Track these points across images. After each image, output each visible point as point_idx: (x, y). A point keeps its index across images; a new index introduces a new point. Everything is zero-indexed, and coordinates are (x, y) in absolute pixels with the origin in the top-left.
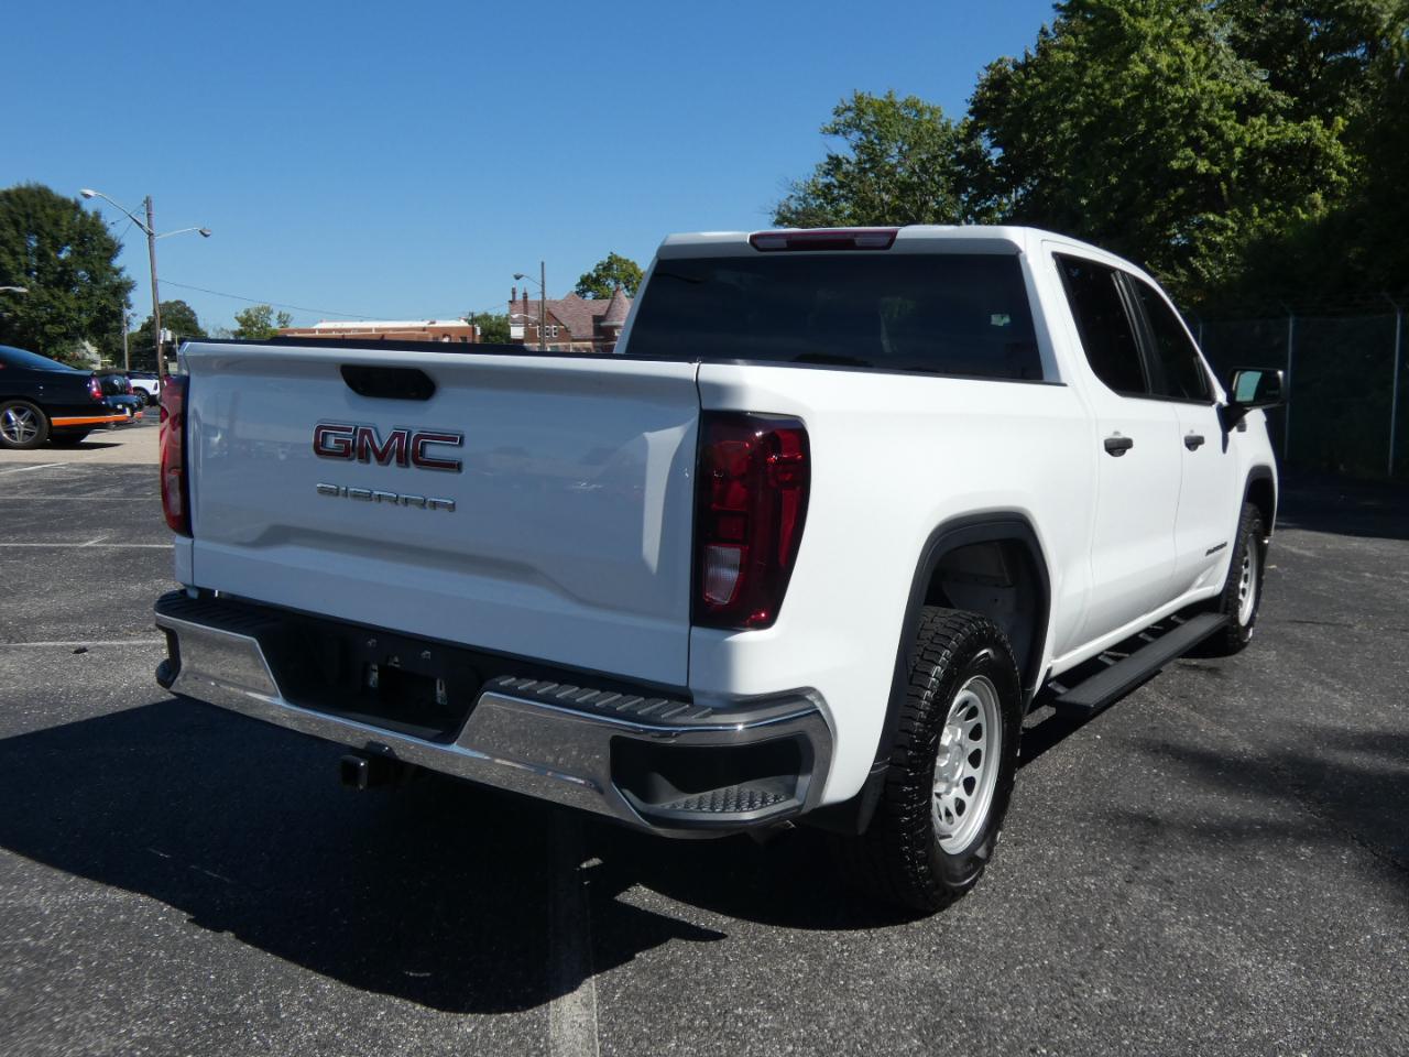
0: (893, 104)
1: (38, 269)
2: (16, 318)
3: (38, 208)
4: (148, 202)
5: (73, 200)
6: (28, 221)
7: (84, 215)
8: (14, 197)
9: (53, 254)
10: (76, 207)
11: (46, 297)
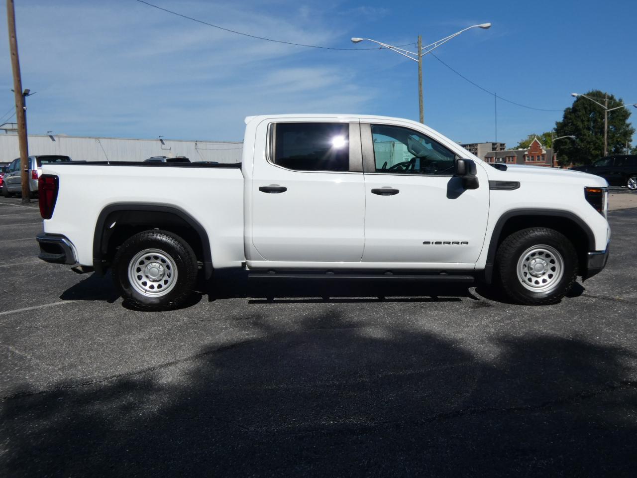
2: (582, 148)
6: (590, 107)
7: (615, 100)
9: (599, 120)
10: (612, 98)
11: (594, 139)
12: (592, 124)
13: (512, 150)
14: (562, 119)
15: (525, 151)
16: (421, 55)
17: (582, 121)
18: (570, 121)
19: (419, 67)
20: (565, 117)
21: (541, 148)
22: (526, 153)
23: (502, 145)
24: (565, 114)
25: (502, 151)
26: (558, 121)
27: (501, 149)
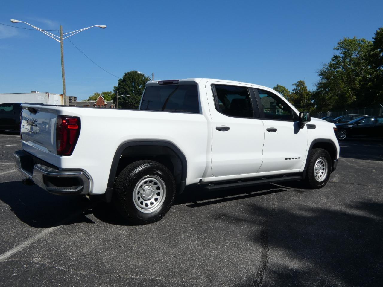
0: (355, 41)
1: (134, 90)
2: (129, 102)
3: (135, 76)
4: (153, 74)
5: (142, 74)
6: (132, 79)
7: (145, 77)
8: (129, 74)
9: (138, 87)
10: (143, 75)
11: (135, 97)
12: (133, 89)
13: (85, 101)
14: (118, 85)
15: (95, 102)
16: (63, 39)
17: (129, 87)
18: (123, 86)
19: (61, 47)
20: (119, 84)
21: (104, 101)
22: (95, 103)
23: (75, 98)
24: (119, 82)
25: (75, 101)
26: (115, 86)
27: (74, 100)
